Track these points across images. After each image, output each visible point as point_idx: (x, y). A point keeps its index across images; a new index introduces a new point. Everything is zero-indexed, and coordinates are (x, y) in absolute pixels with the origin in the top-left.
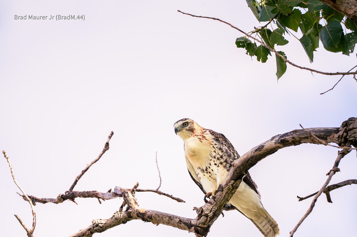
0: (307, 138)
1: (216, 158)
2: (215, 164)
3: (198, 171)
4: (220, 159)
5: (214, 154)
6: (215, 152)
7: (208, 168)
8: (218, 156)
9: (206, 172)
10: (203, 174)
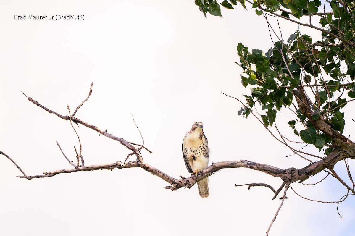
0: (266, 171)
1: (203, 150)
2: (200, 152)
3: (189, 150)
4: (204, 151)
5: (202, 147)
6: (203, 146)
7: (195, 151)
8: (204, 149)
9: (193, 152)
10: (190, 152)
